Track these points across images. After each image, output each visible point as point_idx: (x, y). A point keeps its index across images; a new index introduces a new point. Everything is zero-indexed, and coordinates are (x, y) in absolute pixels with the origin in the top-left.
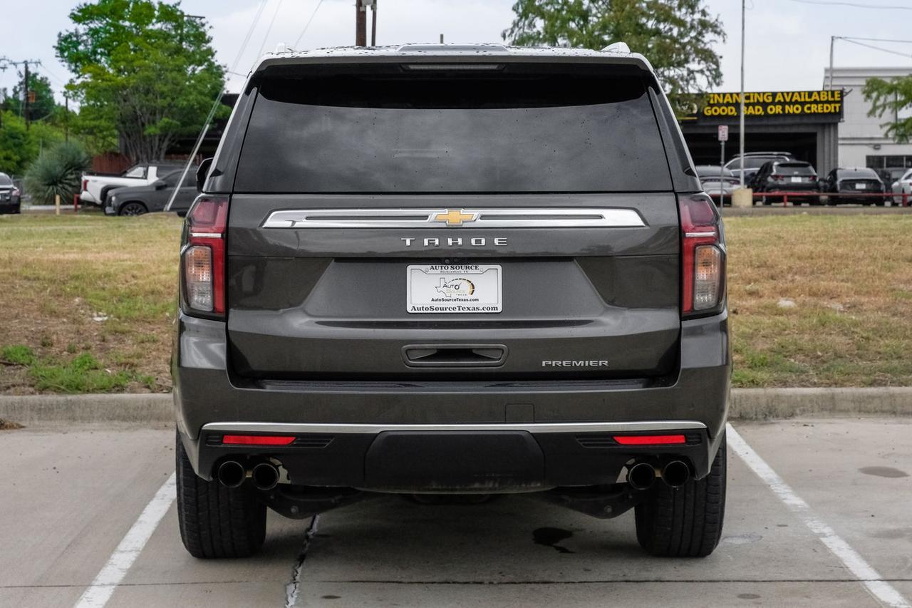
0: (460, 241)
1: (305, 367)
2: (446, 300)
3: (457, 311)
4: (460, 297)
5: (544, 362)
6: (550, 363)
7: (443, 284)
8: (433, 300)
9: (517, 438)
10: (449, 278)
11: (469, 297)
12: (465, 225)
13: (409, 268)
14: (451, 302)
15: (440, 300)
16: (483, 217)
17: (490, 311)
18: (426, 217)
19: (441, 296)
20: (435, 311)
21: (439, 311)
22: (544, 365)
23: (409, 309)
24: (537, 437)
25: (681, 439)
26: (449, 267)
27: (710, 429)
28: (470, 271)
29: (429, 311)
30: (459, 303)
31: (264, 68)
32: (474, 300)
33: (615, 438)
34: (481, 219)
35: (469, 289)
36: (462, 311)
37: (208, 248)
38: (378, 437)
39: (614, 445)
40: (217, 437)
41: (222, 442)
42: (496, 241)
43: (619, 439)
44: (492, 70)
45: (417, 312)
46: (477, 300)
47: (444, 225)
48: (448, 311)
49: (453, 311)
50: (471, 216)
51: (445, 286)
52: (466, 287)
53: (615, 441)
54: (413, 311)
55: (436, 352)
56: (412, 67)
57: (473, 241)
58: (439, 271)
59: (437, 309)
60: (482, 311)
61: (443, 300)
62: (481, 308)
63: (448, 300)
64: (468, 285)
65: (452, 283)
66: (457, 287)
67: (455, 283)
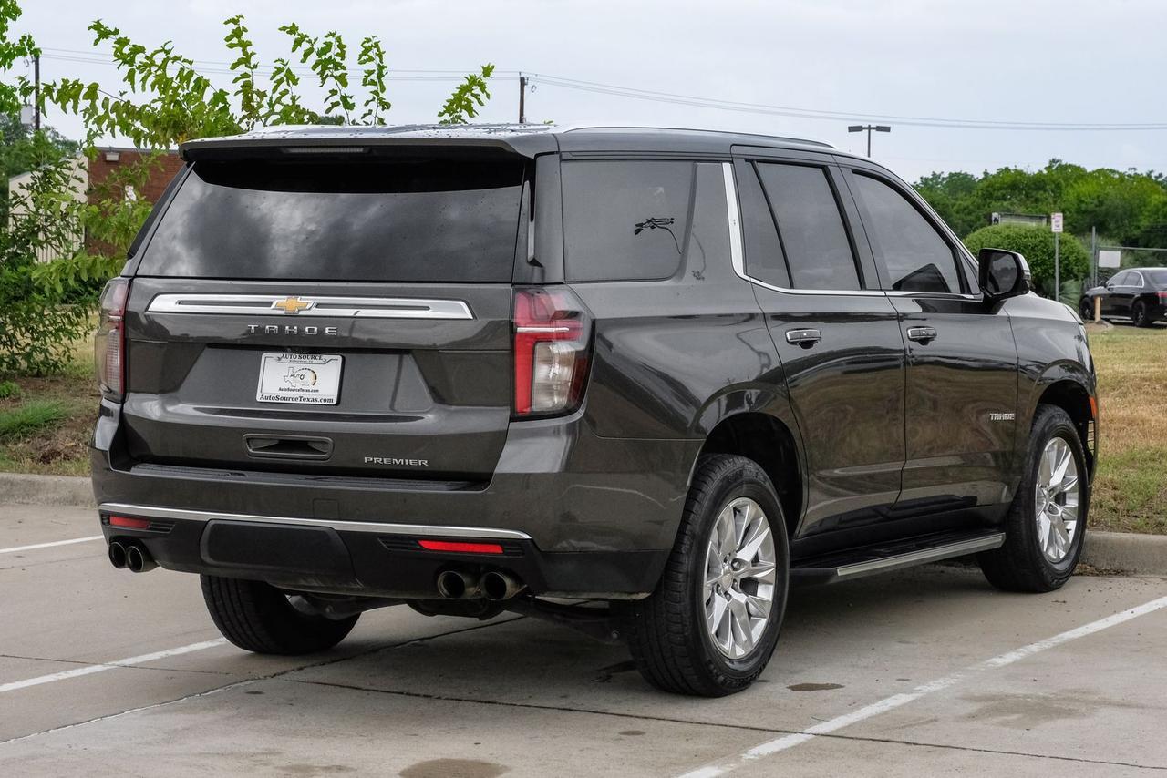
0: (296, 329)
2: (291, 390)
3: (298, 402)
5: (366, 458)
6: (371, 459)
7: (290, 373)
8: (280, 389)
9: (323, 535)
10: (297, 367)
11: (311, 388)
12: (301, 313)
13: (264, 355)
14: (295, 392)
15: (286, 390)
16: (318, 306)
17: (326, 403)
18: (269, 304)
19: (287, 386)
20: (279, 401)
21: (284, 401)
22: (366, 461)
23: (258, 398)
24: (344, 535)
25: (498, 550)
26: (298, 355)
27: (536, 540)
28: (314, 361)
29: (275, 401)
30: (301, 393)
32: (314, 391)
33: (421, 542)
34: (317, 307)
35: (312, 380)
36: (302, 402)
38: (207, 525)
39: (418, 549)
42: (327, 330)
43: (425, 544)
44: (357, 153)
45: (264, 401)
46: (317, 391)
47: (282, 313)
48: (291, 402)
49: (295, 402)
50: (307, 305)
51: (292, 375)
52: (309, 377)
53: (420, 545)
54: (262, 400)
55: (276, 442)
57: (307, 329)
58: (288, 360)
59: (282, 398)
60: (320, 403)
61: (289, 390)
62: (319, 400)
63: (293, 390)
64: (313, 374)
65: (298, 373)
66: (302, 377)
67: (302, 372)
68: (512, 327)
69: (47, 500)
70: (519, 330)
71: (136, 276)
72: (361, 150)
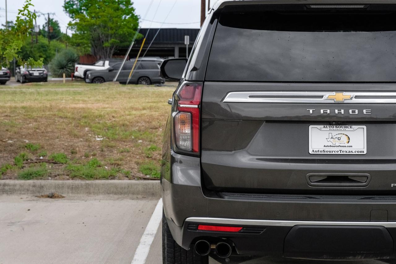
0: (342, 111)
1: (248, 185)
2: (332, 146)
3: (339, 153)
4: (341, 145)
5: (392, 184)
6: (395, 185)
7: (330, 137)
8: (324, 146)
9: (378, 231)
10: (334, 133)
11: (347, 145)
12: (346, 102)
13: (311, 127)
15: (329, 146)
16: (356, 97)
17: (360, 153)
18: (322, 97)
19: (330, 144)
20: (326, 153)
21: (329, 153)
22: (392, 186)
23: (311, 152)
26: (335, 126)
28: (347, 129)
29: (322, 153)
30: (340, 148)
31: (222, 7)
32: (349, 146)
35: (347, 140)
36: (342, 153)
37: (190, 114)
38: (293, 228)
40: (195, 226)
41: (197, 229)
42: (365, 111)
44: (361, 9)
45: (315, 153)
46: (351, 146)
47: (333, 102)
48: (334, 153)
49: (337, 153)
50: (349, 97)
51: (332, 138)
52: (344, 139)
54: (313, 153)
55: (326, 177)
56: (312, 7)
57: (350, 111)
58: (328, 129)
59: (327, 151)
60: (355, 153)
61: (331, 146)
62: (354, 151)
63: (334, 147)
64: (346, 137)
65: (336, 136)
66: (339, 139)
67: (338, 136)
72: (362, 7)
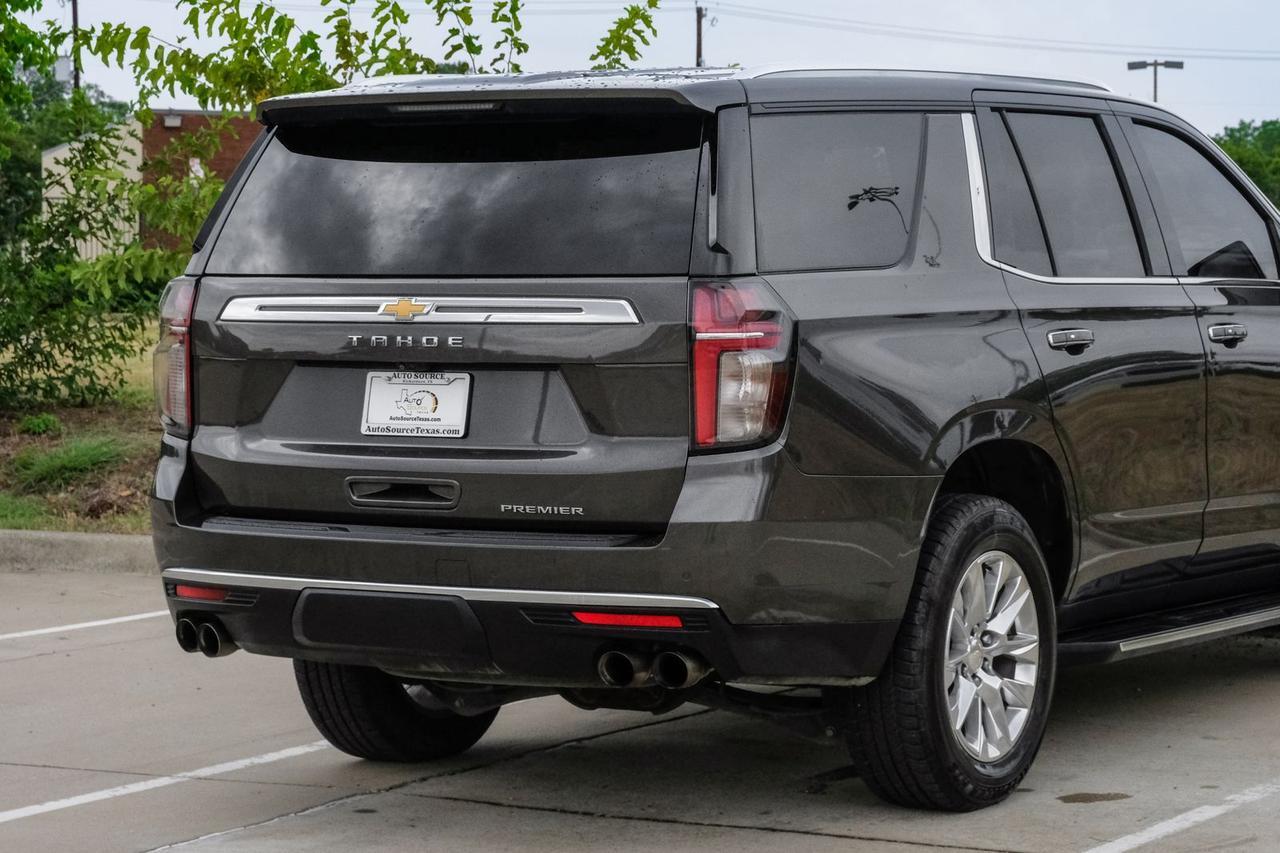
0: (410, 340)
2: (405, 419)
3: (415, 434)
4: (421, 416)
5: (503, 506)
6: (510, 507)
7: (404, 397)
8: (391, 418)
9: (448, 606)
10: (412, 389)
11: (431, 415)
12: (417, 319)
13: (370, 374)
14: (410, 422)
15: (398, 419)
16: (439, 309)
17: (451, 435)
18: (375, 308)
19: (400, 413)
20: (391, 434)
21: (396, 434)
22: (503, 510)
23: (364, 430)
24: (477, 606)
25: (676, 623)
26: (413, 374)
28: (435, 381)
29: (385, 434)
30: (418, 423)
32: (435, 420)
33: (575, 614)
34: (436, 310)
35: (432, 406)
36: (420, 434)
39: (572, 623)
42: (450, 341)
43: (580, 616)
44: (487, 110)
45: (371, 433)
46: (439, 420)
47: (392, 319)
48: (405, 434)
49: (410, 434)
51: (406, 400)
52: (428, 401)
53: (575, 617)
54: (368, 433)
55: (387, 487)
57: (424, 340)
58: (401, 380)
59: (394, 430)
60: (442, 435)
61: (402, 418)
62: (441, 431)
63: (408, 419)
64: (432, 399)
65: (414, 397)
66: (419, 402)
67: (419, 396)
68: (690, 332)
69: (97, 565)
70: (699, 336)
71: (204, 275)
72: (490, 106)
